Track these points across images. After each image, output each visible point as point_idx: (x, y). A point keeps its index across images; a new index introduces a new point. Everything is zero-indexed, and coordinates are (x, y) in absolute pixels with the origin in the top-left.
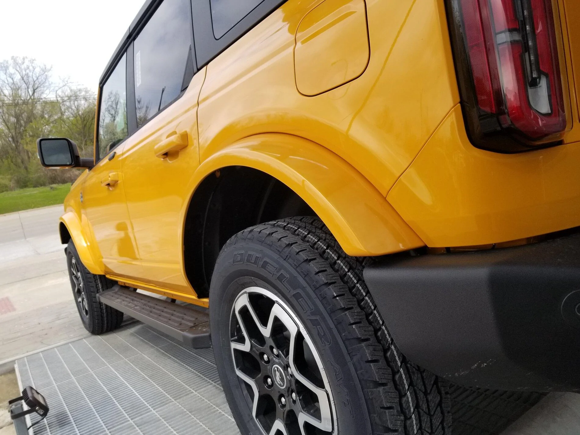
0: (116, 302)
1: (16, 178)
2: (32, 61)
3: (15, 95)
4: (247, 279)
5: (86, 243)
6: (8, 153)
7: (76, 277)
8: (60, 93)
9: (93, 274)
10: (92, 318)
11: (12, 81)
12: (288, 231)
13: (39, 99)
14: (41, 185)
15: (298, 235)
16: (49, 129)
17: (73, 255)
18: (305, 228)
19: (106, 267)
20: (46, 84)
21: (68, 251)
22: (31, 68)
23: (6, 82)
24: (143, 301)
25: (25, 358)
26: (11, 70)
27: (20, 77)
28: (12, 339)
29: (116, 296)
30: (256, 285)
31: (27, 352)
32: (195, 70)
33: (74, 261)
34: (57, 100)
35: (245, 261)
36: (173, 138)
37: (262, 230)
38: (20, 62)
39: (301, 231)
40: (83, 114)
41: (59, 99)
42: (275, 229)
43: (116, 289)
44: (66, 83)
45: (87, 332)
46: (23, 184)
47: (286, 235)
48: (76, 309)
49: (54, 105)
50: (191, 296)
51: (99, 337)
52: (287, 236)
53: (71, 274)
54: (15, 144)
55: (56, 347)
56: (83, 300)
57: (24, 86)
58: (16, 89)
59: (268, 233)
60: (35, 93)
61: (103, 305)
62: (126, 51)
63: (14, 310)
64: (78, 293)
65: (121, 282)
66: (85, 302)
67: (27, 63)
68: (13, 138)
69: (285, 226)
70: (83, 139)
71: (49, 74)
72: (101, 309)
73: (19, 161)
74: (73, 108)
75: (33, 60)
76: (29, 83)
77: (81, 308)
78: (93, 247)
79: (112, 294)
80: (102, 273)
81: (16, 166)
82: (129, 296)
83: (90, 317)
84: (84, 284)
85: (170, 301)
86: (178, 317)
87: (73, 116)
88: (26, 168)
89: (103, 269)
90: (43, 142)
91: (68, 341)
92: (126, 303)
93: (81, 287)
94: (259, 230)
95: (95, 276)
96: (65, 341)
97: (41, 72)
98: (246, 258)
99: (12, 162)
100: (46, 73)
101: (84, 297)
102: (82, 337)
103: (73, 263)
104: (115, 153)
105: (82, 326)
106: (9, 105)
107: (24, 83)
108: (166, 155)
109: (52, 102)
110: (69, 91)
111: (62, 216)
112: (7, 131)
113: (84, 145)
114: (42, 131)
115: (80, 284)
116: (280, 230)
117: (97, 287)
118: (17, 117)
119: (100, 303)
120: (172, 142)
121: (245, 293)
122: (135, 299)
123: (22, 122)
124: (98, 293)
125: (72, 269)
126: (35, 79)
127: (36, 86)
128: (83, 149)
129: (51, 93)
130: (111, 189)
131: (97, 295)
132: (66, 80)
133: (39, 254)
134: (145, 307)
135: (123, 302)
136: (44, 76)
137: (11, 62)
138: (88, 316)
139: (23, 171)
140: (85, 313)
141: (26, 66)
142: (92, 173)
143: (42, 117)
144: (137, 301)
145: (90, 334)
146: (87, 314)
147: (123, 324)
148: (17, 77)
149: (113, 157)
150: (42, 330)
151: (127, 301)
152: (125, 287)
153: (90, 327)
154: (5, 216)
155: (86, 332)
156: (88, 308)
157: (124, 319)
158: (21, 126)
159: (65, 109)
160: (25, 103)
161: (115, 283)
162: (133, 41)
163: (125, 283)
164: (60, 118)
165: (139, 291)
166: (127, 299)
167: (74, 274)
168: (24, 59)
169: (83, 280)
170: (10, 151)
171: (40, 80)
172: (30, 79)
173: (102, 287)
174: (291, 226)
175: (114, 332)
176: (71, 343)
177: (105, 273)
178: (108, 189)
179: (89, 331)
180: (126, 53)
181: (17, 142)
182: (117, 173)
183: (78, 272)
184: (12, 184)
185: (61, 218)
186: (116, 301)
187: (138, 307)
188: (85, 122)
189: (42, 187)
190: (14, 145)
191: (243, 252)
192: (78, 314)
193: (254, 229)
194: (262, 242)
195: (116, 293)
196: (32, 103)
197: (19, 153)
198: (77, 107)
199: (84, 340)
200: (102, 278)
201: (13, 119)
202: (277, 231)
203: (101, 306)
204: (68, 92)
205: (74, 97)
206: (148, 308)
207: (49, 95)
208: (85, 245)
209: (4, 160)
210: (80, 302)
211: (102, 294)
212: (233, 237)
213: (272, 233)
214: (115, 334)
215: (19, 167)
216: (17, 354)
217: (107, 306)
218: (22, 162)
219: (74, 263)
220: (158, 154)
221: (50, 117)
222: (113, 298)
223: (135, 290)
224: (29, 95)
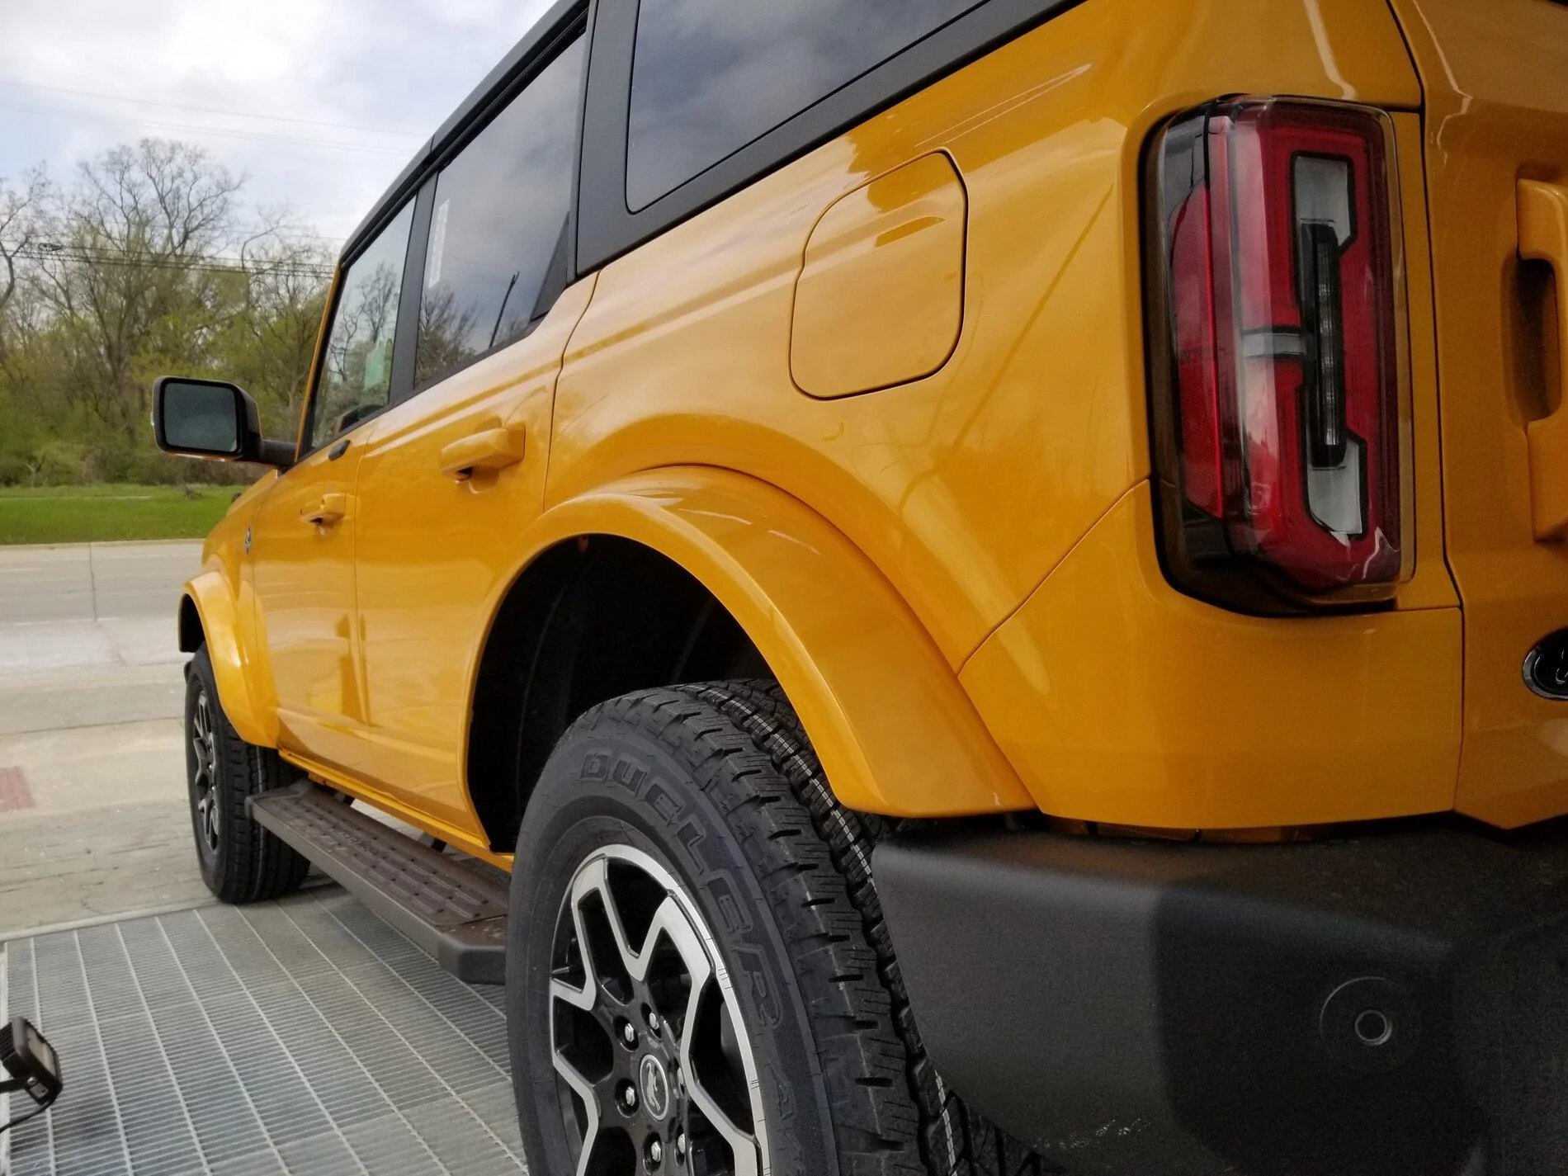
0: (291, 826)
1: (98, 452)
2: (195, 157)
3: (136, 243)
4: (608, 822)
5: (242, 658)
6: (91, 385)
7: (202, 742)
8: (253, 247)
9: (246, 743)
10: (226, 859)
11: (132, 202)
12: (725, 718)
13: (195, 257)
14: (163, 481)
15: (749, 730)
16: (210, 338)
17: (203, 684)
18: (772, 714)
19: (284, 729)
20: (223, 224)
21: (194, 670)
22: (188, 176)
23: (118, 202)
24: (359, 834)
25: (32, 940)
26: (136, 175)
27: (154, 194)
28: (8, 883)
29: (297, 809)
30: (631, 843)
31: (41, 923)
32: (571, 276)
33: (203, 701)
34: (243, 268)
35: (611, 776)
36: (488, 436)
37: (663, 704)
38: (162, 156)
39: (760, 721)
40: (303, 313)
41: (249, 265)
42: (694, 707)
43: (301, 789)
44: (274, 225)
45: (209, 893)
46: (116, 471)
47: (720, 727)
48: (190, 827)
49: (234, 279)
50: (473, 839)
51: (237, 912)
52: (720, 730)
53: (191, 733)
54: (112, 365)
55: (119, 922)
56: (210, 806)
57: (161, 218)
58: (142, 222)
59: (676, 714)
60: (188, 242)
61: (259, 829)
62: (416, 192)
63: (30, 804)
64: (200, 786)
65: (318, 776)
66: (214, 815)
67: (179, 159)
68: (109, 348)
69: (723, 703)
70: (294, 373)
71: (235, 197)
72: (254, 838)
73: (117, 409)
74: (282, 291)
75: (197, 156)
76: (176, 213)
77: (202, 825)
78: (256, 670)
79: (287, 803)
80: (270, 744)
81: (106, 421)
82: (327, 815)
83: (221, 854)
84: (220, 766)
85: (429, 844)
86: (441, 891)
87: (280, 315)
88: (131, 432)
89: (276, 734)
90: (170, 387)
91: (156, 910)
92: (315, 832)
93: (210, 772)
94: (656, 703)
95: (250, 748)
96: (146, 908)
97: (214, 188)
98: (612, 769)
99: (97, 410)
100: (225, 194)
101: (215, 798)
102: (196, 904)
103: (201, 706)
104: (348, 442)
105: (198, 875)
106: (117, 262)
107: (163, 211)
108: (468, 472)
109: (231, 271)
110: (278, 247)
111: (192, 579)
112: (96, 328)
113: (296, 390)
114: (188, 340)
115: (209, 763)
116: (708, 711)
117: (251, 779)
118: (132, 296)
119: (254, 824)
120: (484, 446)
121: (601, 857)
122: (343, 825)
123: (140, 310)
124: (251, 793)
125: (196, 722)
126: (195, 204)
127: (195, 223)
128: (291, 401)
129: (231, 246)
130: (322, 531)
131: (248, 800)
132: (276, 217)
133: (124, 663)
134: (361, 850)
135: (309, 830)
136: (219, 202)
137: (139, 153)
138: (215, 852)
139: (120, 437)
140: (209, 842)
141: (175, 170)
142: (286, 480)
143: (199, 303)
144: (347, 832)
145: (214, 899)
146: (214, 845)
147: (305, 885)
148: (149, 194)
149: (342, 452)
150: (93, 870)
151: (319, 828)
152: (324, 790)
153: (216, 882)
154: (53, 548)
155: (205, 893)
156: (220, 831)
157: (312, 872)
158: (137, 320)
159: (259, 294)
160: (159, 261)
161: (302, 774)
162: (436, 174)
163: (325, 780)
164: (244, 317)
165: (357, 805)
166: (322, 823)
167: (198, 735)
168: (173, 149)
169: (219, 754)
170: (97, 381)
171: (206, 210)
172: (183, 203)
173: (266, 781)
174: (738, 705)
175: (279, 905)
176: (159, 915)
177: (278, 747)
178: (317, 529)
179: (213, 890)
180: (415, 197)
181: (120, 360)
182: (344, 494)
183: (209, 731)
184: (85, 467)
185: (189, 585)
186: (291, 823)
187: (344, 849)
188: (306, 334)
189: (164, 486)
190: (108, 366)
191: (608, 752)
192: (192, 842)
193: (643, 698)
194: (656, 736)
195: (297, 802)
196: (172, 264)
197: (119, 388)
198: (291, 290)
199: (197, 915)
200: (270, 756)
201: (121, 302)
202: (699, 714)
203: (254, 828)
204: (276, 251)
205: (293, 263)
206: (369, 855)
207: (227, 254)
208: (238, 663)
209: (76, 402)
210: (202, 810)
211: (263, 798)
212: (593, 709)
213: (686, 717)
214: (280, 909)
215: (114, 426)
216: (13, 926)
217: (269, 834)
218: (124, 414)
219: (203, 705)
220: (447, 468)
221: (218, 306)
222: (285, 813)
223: (349, 800)
224: (172, 243)
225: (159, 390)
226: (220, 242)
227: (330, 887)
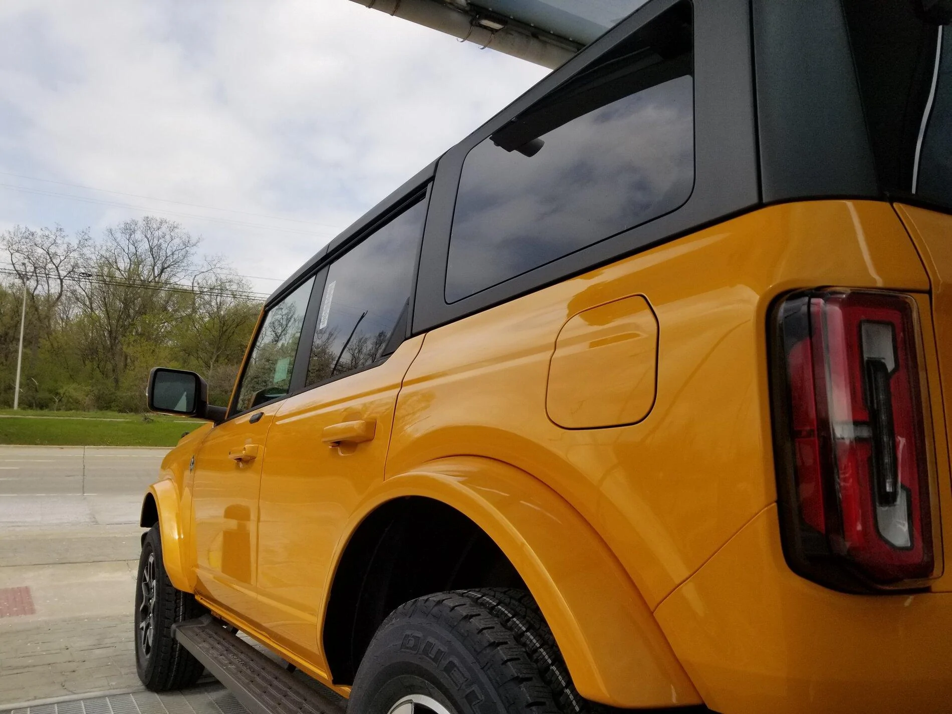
0: (200, 648)
1: (96, 392)
2: (173, 228)
3: (133, 272)
4: (418, 680)
5: (179, 534)
6: (97, 353)
7: (147, 585)
8: (199, 279)
9: (175, 589)
10: (153, 663)
11: (134, 251)
12: (496, 619)
13: (166, 283)
14: (131, 410)
15: (511, 629)
16: (169, 329)
17: (153, 549)
18: (524, 617)
19: (199, 581)
20: (183, 264)
21: (148, 540)
22: (168, 237)
23: (126, 250)
24: (242, 656)
25: (29, 709)
26: (138, 235)
27: (147, 247)
28: (17, 668)
29: (203, 635)
30: (430, 695)
31: (35, 698)
32: (408, 334)
33: (151, 559)
34: (193, 291)
35: (421, 651)
36: (356, 424)
37: (456, 606)
38: (155, 226)
39: (518, 622)
40: (224, 317)
41: (196, 289)
42: (476, 610)
43: (206, 621)
44: (213, 267)
45: (140, 683)
46: (104, 403)
47: (492, 625)
48: (132, 634)
49: (186, 295)
50: (323, 674)
51: (156, 697)
52: (493, 628)
53: (141, 579)
54: (111, 342)
55: (84, 699)
56: (148, 627)
57: (150, 260)
58: (137, 262)
59: (465, 614)
60: (163, 274)
61: (177, 644)
62: (315, 274)
63: (32, 611)
64: (142, 613)
65: (217, 614)
66: (150, 633)
67: (164, 228)
68: (110, 332)
69: (493, 608)
70: (215, 351)
71: (192, 250)
72: (173, 650)
73: (109, 366)
74: (213, 304)
75: (174, 227)
76: (158, 258)
77: (141, 637)
78: (186, 543)
79: (198, 631)
80: (190, 590)
81: (103, 374)
82: (224, 642)
83: (151, 658)
84: (157, 602)
85: (286, 667)
86: (294, 702)
87: (210, 316)
88: (117, 381)
89: (194, 584)
90: (159, 373)
91: (107, 693)
92: (216, 654)
93: (150, 604)
94: (452, 605)
95: (177, 592)
96: (101, 690)
97: (181, 245)
98: (423, 647)
99: (98, 367)
100: (187, 248)
101: (151, 621)
102: (130, 690)
103: (150, 562)
104: (262, 414)
105: (135, 670)
106: (119, 284)
107: (151, 256)
108: (338, 443)
109: (185, 291)
110: (214, 279)
111: (154, 484)
112: (104, 321)
113: (215, 361)
114: (157, 329)
115: (150, 599)
116: (484, 612)
117: (175, 612)
118: (127, 303)
119: (174, 641)
120: (351, 429)
121: (410, 701)
122: (232, 648)
123: (131, 311)
124: (175, 622)
125: (145, 571)
126: (169, 253)
127: (168, 263)
128: (211, 366)
129: (187, 277)
130: (241, 465)
131: (174, 626)
132: (214, 263)
133: (97, 523)
134: (244, 668)
135: (211, 651)
136: (183, 252)
137: (141, 223)
138: (148, 656)
139: (110, 383)
140: (144, 650)
141: (161, 233)
142: (219, 430)
143: (165, 309)
144: (235, 654)
145: (143, 687)
146: (147, 652)
147: (200, 681)
148: (144, 246)
149: (258, 419)
150: (69, 662)
151: (217, 650)
152: (219, 622)
153: (146, 677)
154: (62, 448)
155: (138, 683)
156: (153, 643)
157: (204, 674)
158: (129, 316)
159: (200, 305)
160: (145, 284)
161: (207, 611)
162: (329, 265)
163: (221, 617)
164: (189, 316)
165: (240, 634)
166: (219, 646)
167: (145, 580)
168: (161, 223)
169: (158, 595)
170: (101, 350)
171: (175, 257)
172: (162, 253)
173: (184, 613)
174: (503, 610)
175: (182, 694)
176: (109, 696)
177: (195, 593)
178: (238, 465)
179: (144, 682)
180: (315, 276)
181: (116, 338)
182: (257, 445)
183: (154, 579)
184: (87, 401)
185: (152, 487)
186: (200, 645)
187: (233, 666)
188: (225, 328)
189: (132, 413)
190: (108, 342)
191: (420, 635)
192: (132, 645)
193: (444, 600)
194: (452, 628)
195: (203, 629)
196: (151, 287)
197: (113, 355)
198: (219, 304)
199: (132, 697)
200: (189, 598)
201: (119, 305)
202: (479, 615)
203: (173, 644)
204: (212, 281)
205: (221, 289)
206: (249, 672)
207: (184, 281)
208: (177, 537)
209: (87, 362)
210: (142, 628)
211: (182, 626)
212: (410, 603)
213: (472, 616)
214: (183, 697)
215: (107, 377)
216: (17, 699)
217: (182, 648)
218: (114, 370)
219: (152, 563)
220: (327, 439)
221: (175, 311)
222: (196, 637)
223: (235, 630)
224: (154, 273)
225: (153, 375)
226: (180, 275)
227: (214, 684)
